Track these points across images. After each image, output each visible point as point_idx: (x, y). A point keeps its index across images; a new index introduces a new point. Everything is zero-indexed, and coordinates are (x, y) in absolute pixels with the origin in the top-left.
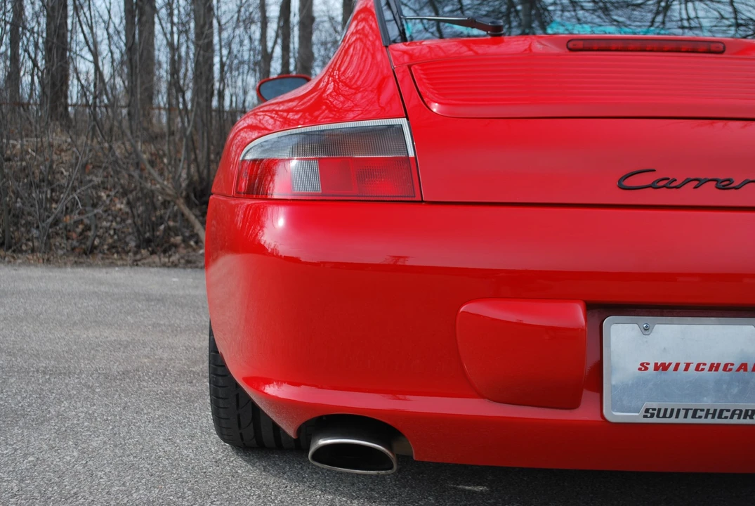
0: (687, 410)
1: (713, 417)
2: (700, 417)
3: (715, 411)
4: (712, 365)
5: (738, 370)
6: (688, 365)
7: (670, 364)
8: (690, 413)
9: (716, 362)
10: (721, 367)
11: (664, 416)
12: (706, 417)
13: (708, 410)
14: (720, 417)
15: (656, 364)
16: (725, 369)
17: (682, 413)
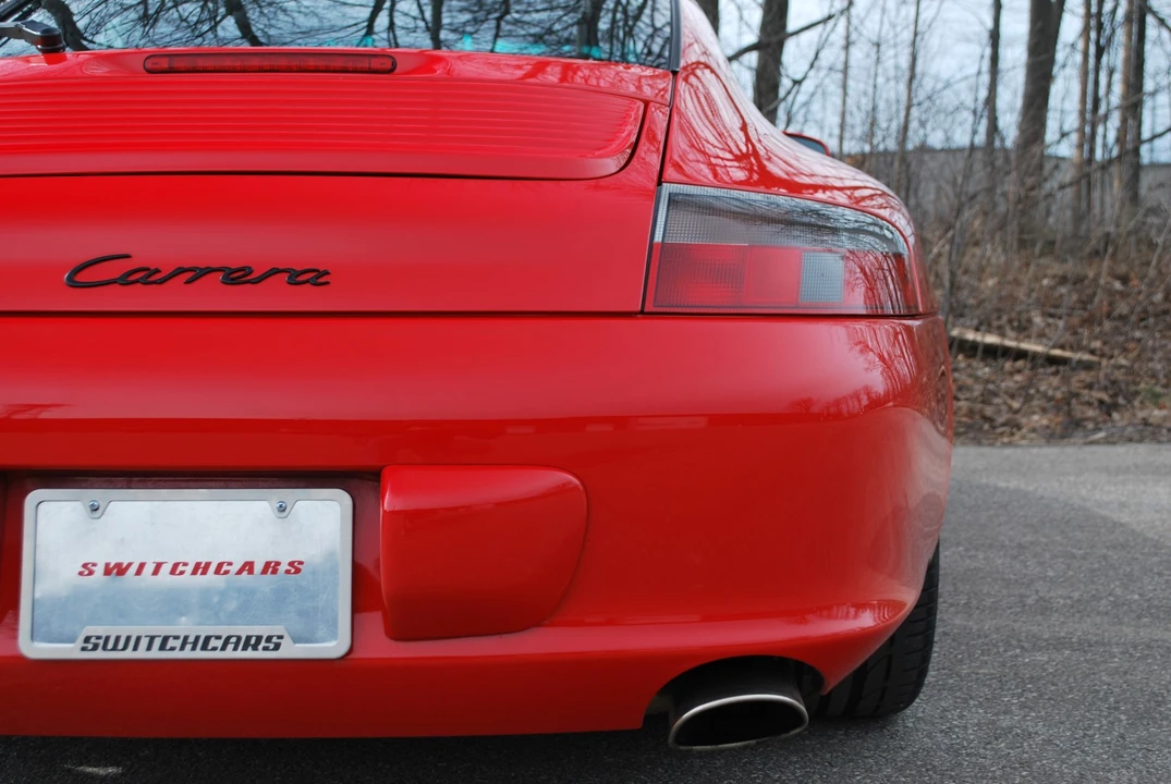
0: (152, 639)
1: (194, 649)
2: (173, 649)
3: (197, 638)
4: (198, 565)
5: (239, 572)
6: (159, 566)
7: (130, 565)
8: (157, 642)
9: (204, 560)
10: (212, 568)
11: (115, 648)
12: (182, 648)
13: (186, 638)
14: (204, 648)
15: (107, 565)
16: (217, 572)
17: (144, 643)
